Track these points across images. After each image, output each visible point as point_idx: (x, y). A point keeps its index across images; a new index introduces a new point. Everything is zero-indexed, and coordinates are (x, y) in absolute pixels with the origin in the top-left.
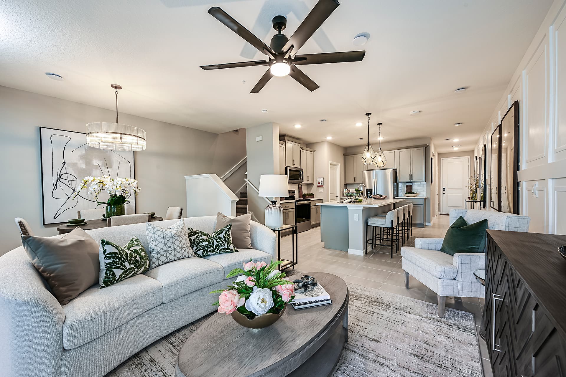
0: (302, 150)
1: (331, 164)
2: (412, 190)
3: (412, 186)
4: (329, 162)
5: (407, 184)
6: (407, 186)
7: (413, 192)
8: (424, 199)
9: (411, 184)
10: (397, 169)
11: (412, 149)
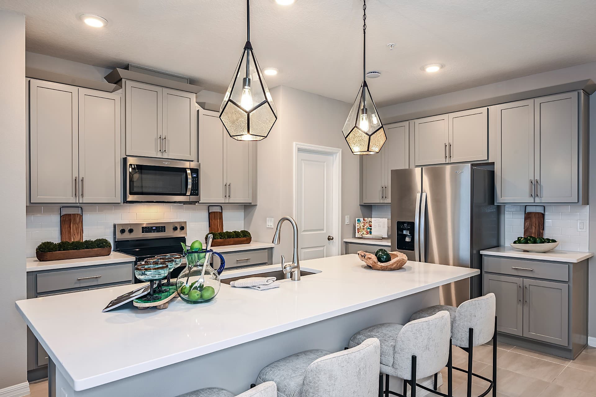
0: (202, 111)
1: (299, 150)
2: (543, 229)
3: (543, 215)
4: (294, 143)
5: (529, 210)
6: (528, 216)
7: (546, 236)
8: (571, 266)
9: (540, 210)
10: (493, 163)
11: (538, 101)
